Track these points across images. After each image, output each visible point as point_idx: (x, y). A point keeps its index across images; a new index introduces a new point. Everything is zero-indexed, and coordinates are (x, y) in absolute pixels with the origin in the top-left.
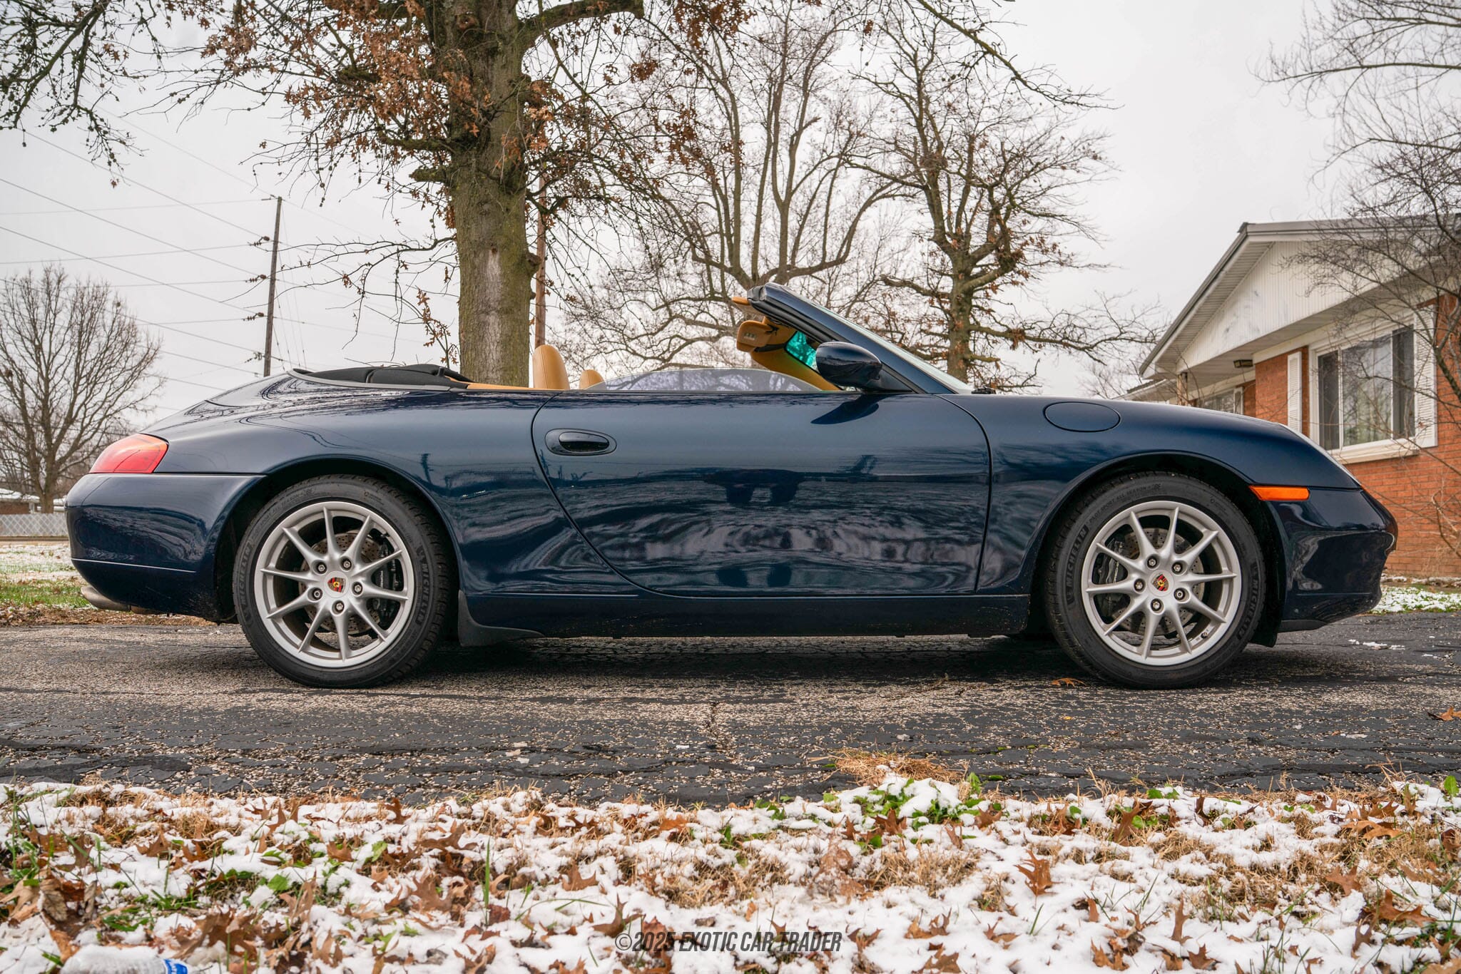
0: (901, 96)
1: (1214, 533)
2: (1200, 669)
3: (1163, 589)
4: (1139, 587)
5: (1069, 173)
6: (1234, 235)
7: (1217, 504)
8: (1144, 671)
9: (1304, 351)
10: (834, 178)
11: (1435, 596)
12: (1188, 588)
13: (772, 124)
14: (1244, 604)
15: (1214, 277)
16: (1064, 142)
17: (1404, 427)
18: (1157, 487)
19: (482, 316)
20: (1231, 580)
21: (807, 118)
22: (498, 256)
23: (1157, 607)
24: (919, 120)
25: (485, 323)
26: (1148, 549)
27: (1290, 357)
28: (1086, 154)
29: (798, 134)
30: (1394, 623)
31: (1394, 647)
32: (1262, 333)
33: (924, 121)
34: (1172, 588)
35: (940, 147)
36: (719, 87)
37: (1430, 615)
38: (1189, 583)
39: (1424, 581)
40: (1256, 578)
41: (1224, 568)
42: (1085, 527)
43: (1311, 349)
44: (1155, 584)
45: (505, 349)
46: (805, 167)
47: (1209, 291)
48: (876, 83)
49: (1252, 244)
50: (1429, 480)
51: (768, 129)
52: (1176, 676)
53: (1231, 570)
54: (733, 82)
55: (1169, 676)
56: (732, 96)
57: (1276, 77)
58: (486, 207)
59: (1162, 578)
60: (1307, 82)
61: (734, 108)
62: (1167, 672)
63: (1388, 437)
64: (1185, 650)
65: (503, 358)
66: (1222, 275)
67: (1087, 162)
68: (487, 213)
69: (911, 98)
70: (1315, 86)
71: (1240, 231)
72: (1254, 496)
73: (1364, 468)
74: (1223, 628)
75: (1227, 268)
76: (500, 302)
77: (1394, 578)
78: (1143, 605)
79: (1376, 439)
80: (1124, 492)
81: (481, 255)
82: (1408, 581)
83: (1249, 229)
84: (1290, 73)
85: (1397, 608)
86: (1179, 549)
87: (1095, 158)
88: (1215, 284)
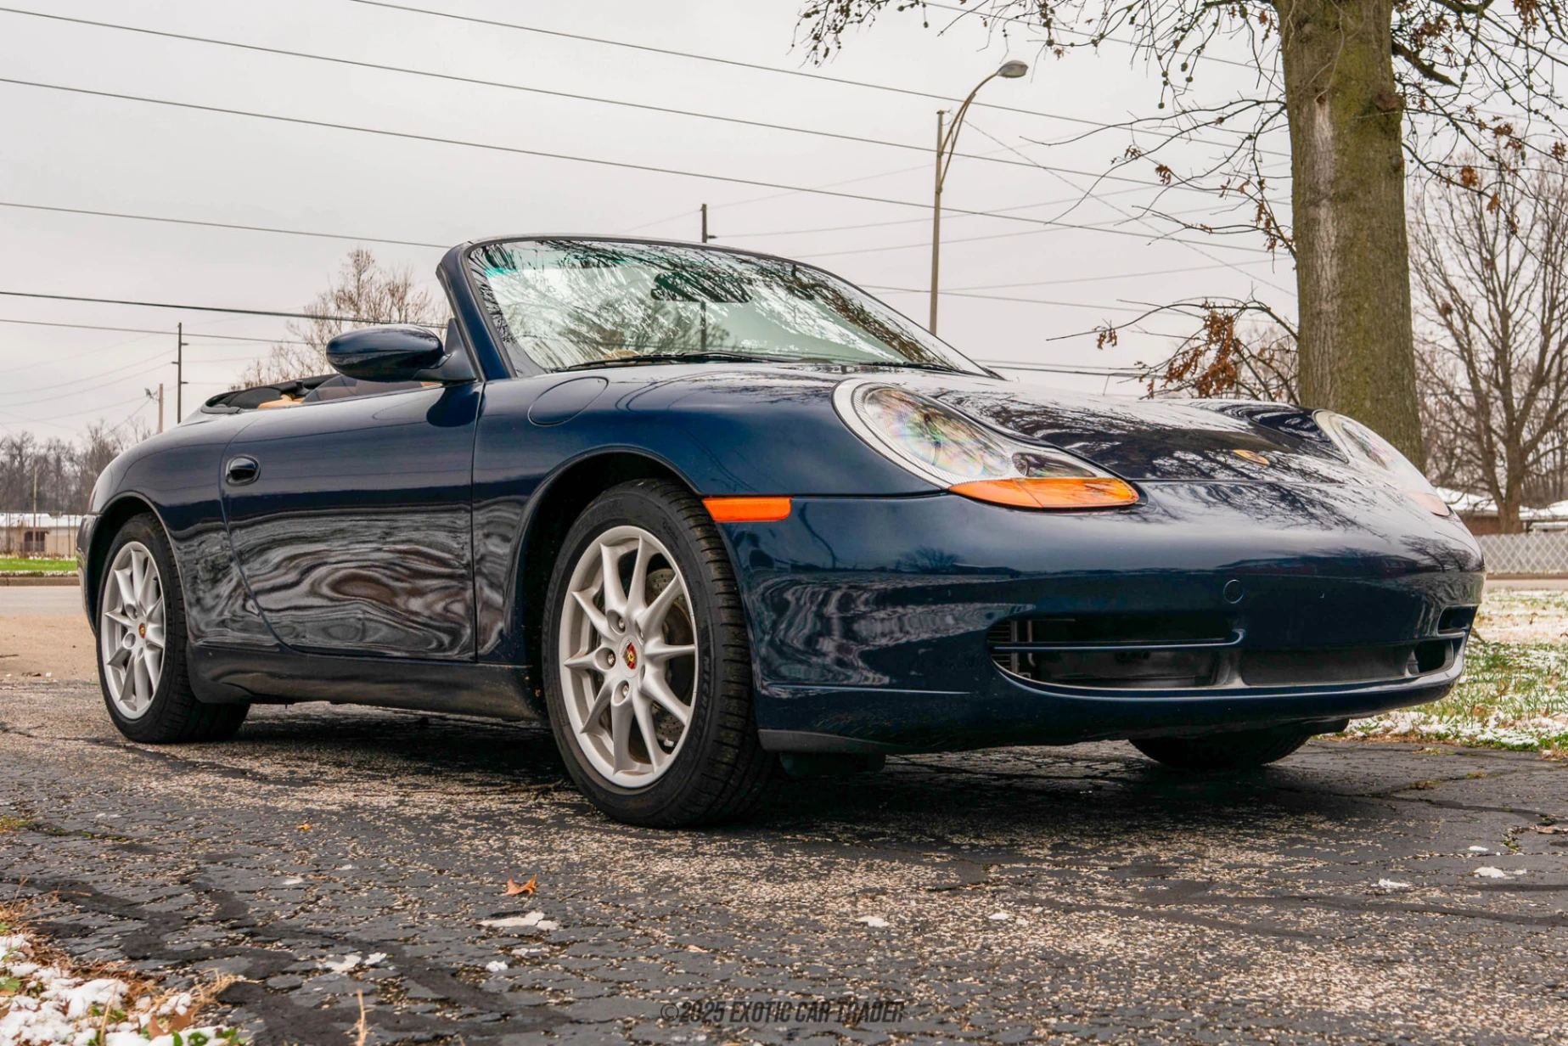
1: (675, 579)
2: (655, 798)
3: (633, 666)
4: (611, 661)
7: (668, 531)
8: (605, 791)
12: (648, 666)
19: (1311, 210)
22: (1327, 108)
23: (626, 694)
25: (1316, 221)
26: (611, 602)
34: (639, 664)
38: (648, 657)
40: (707, 653)
44: (626, 656)
45: (1344, 260)
55: (626, 804)
58: (1307, 28)
59: (632, 648)
65: (1341, 276)
68: (1308, 39)
76: (1333, 183)
78: (608, 690)
81: (1305, 110)
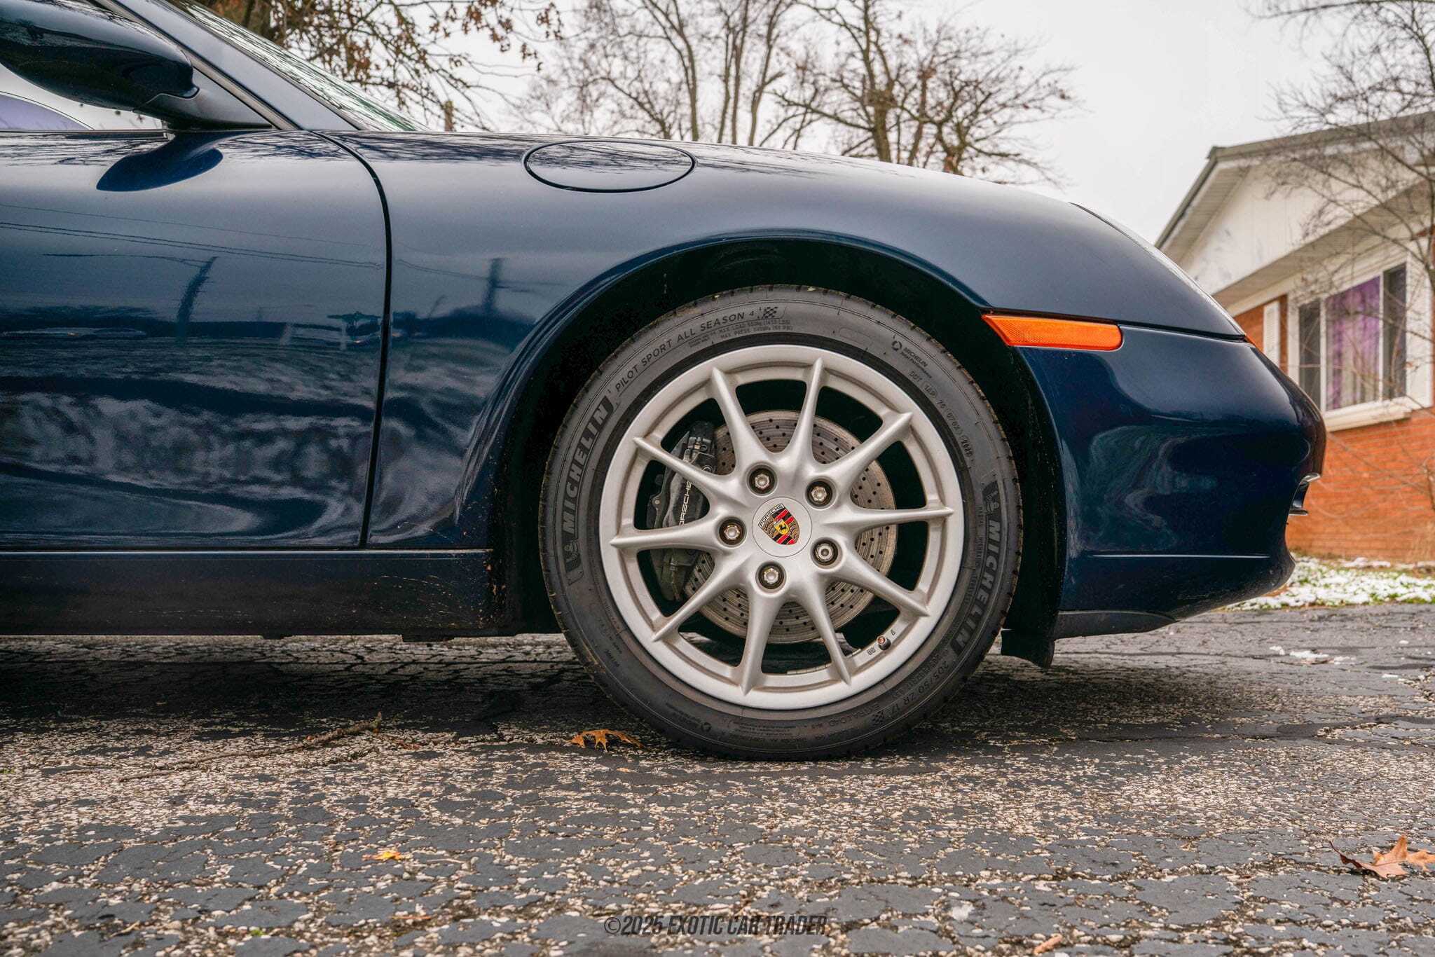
0: (845, 25)
1: (902, 419)
2: (868, 718)
3: (788, 540)
4: (732, 534)
5: (1033, 113)
6: (1203, 163)
7: (907, 354)
8: (739, 720)
9: (1283, 299)
10: (798, 137)
11: (1419, 582)
12: (841, 539)
13: (731, 76)
14: (967, 574)
15: (1181, 214)
16: (1023, 73)
17: (1395, 388)
18: (769, 314)
20: (943, 520)
21: (770, 73)
23: (772, 579)
24: (865, 53)
26: (750, 450)
27: (1267, 309)
28: (1052, 93)
29: (760, 89)
30: (1352, 619)
31: (1338, 660)
32: (1234, 280)
33: (871, 56)
34: (806, 539)
35: (890, 85)
36: (673, 35)
37: (1408, 608)
38: (845, 527)
39: (1411, 567)
40: (996, 516)
41: (931, 496)
42: (606, 403)
43: (1291, 297)
44: (767, 527)
46: (768, 126)
47: (1176, 232)
48: (817, 9)
49: (1224, 172)
50: (1423, 447)
51: (726, 81)
52: (809, 733)
53: (943, 500)
54: (688, 31)
55: (795, 733)
56: (689, 47)
57: (1268, 13)
59: (783, 514)
60: (1303, 17)
61: (691, 59)
62: (791, 724)
63: (1375, 398)
64: (838, 677)
66: (1189, 211)
67: (1054, 101)
69: (860, 30)
70: (1310, 23)
71: (1209, 157)
72: (994, 339)
73: (1349, 436)
74: (922, 628)
75: (1195, 203)
77: (1375, 564)
78: (739, 574)
79: (1363, 400)
80: (695, 325)
82: (1392, 566)
83: (1219, 154)
84: (1283, 8)
85: (1362, 598)
86: (822, 452)
87: (1063, 97)
88: (1181, 223)
